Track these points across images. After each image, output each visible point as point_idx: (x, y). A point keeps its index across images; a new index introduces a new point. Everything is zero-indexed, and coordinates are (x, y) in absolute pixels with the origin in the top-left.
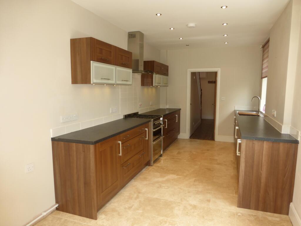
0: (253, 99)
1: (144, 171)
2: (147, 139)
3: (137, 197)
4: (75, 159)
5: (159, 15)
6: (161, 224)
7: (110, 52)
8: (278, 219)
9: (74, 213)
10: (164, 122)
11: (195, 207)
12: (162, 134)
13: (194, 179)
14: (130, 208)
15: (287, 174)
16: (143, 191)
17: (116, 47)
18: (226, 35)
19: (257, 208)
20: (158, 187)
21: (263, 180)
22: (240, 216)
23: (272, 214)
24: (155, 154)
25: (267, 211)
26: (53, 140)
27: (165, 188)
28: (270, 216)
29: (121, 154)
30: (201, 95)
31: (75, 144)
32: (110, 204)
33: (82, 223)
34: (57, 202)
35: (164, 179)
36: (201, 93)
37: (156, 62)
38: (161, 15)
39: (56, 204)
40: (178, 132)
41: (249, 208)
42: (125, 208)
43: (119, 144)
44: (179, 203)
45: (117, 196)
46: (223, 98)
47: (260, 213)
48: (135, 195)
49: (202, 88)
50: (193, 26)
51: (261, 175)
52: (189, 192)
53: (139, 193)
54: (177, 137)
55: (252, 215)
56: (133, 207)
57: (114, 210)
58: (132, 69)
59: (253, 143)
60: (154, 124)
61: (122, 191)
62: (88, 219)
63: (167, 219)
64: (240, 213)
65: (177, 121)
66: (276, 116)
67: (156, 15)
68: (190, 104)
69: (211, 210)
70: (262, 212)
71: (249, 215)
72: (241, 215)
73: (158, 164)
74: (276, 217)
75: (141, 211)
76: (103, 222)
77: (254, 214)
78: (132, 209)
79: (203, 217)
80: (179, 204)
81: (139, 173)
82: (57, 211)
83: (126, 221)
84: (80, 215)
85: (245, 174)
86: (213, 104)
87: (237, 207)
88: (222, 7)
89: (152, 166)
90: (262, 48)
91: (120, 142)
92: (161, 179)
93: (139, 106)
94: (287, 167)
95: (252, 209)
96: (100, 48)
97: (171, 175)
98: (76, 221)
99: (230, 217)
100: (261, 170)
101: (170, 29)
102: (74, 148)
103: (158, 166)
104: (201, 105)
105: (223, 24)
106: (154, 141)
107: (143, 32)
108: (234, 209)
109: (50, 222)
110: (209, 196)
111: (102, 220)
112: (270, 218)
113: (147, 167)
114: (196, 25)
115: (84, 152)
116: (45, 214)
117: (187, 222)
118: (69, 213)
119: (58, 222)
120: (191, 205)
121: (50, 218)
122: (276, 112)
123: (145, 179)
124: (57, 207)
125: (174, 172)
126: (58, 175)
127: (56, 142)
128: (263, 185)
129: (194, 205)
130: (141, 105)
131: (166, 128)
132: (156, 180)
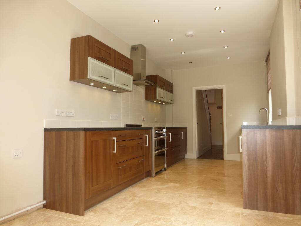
0: (261, 111)
1: (144, 180)
2: (147, 145)
3: (133, 200)
4: (65, 148)
5: (156, 21)
6: (154, 221)
7: (109, 53)
8: (291, 219)
9: (61, 210)
10: (168, 135)
11: (194, 208)
12: (165, 147)
13: (197, 187)
14: (122, 208)
15: (296, 165)
16: (140, 195)
17: (115, 51)
18: (226, 47)
19: (266, 209)
20: (157, 193)
21: (270, 174)
22: (245, 215)
23: (284, 214)
24: (157, 166)
25: (277, 212)
26: (46, 130)
27: (164, 193)
28: (281, 216)
29: (115, 151)
30: (210, 119)
31: (66, 132)
32: (102, 204)
33: (67, 218)
34: (45, 198)
35: (164, 187)
36: (210, 117)
37: (159, 76)
38: (159, 21)
39: (44, 201)
40: (185, 151)
41: (257, 209)
42: (117, 208)
43: (114, 140)
44: (178, 204)
45: (110, 198)
46: (230, 115)
47: (270, 214)
48: (131, 198)
49: (210, 112)
50: (191, 35)
51: (267, 168)
52: (189, 197)
53: (135, 196)
54: (184, 156)
55: (261, 215)
56: (126, 207)
57: (104, 209)
58: (132, 76)
59: (255, 133)
60: (156, 134)
61: (117, 195)
62: (75, 215)
63: (161, 217)
64: (245, 213)
65: (183, 139)
66: (281, 114)
67: (154, 21)
68: (196, 123)
69: (213, 210)
70: (272, 213)
71: (257, 215)
72: (247, 215)
73: (160, 176)
74: (289, 217)
75: (134, 211)
76: (90, 218)
77: (262, 214)
78: (124, 208)
79: (203, 216)
80: (177, 206)
81: (139, 182)
82: (43, 209)
83: (115, 218)
84: (67, 211)
85: (249, 169)
86: (221, 124)
87: (243, 209)
88: (215, 9)
89: (153, 177)
90: (265, 63)
91: (115, 139)
92: (160, 187)
93: (143, 120)
94: (295, 157)
95: (260, 210)
96: (98, 48)
97: (172, 184)
98: (62, 217)
99: (234, 216)
100: (266, 162)
101: (170, 40)
102: (65, 137)
103: (160, 178)
104: (210, 129)
105: (221, 32)
106: (155, 150)
107: (145, 46)
108: (240, 210)
109: (34, 217)
110: (211, 200)
111: (90, 216)
112: (281, 218)
113: (148, 178)
114: (194, 33)
115: (74, 139)
116: (29, 208)
117: (184, 220)
118: (56, 210)
119: (43, 217)
120: (190, 206)
121: (35, 214)
122: (281, 110)
123: (144, 186)
124: (45, 204)
125: (175, 181)
126: (47, 168)
127: (48, 132)
128: (269, 180)
129: (194, 206)
130: (144, 119)
131: (170, 142)
132: (155, 187)
